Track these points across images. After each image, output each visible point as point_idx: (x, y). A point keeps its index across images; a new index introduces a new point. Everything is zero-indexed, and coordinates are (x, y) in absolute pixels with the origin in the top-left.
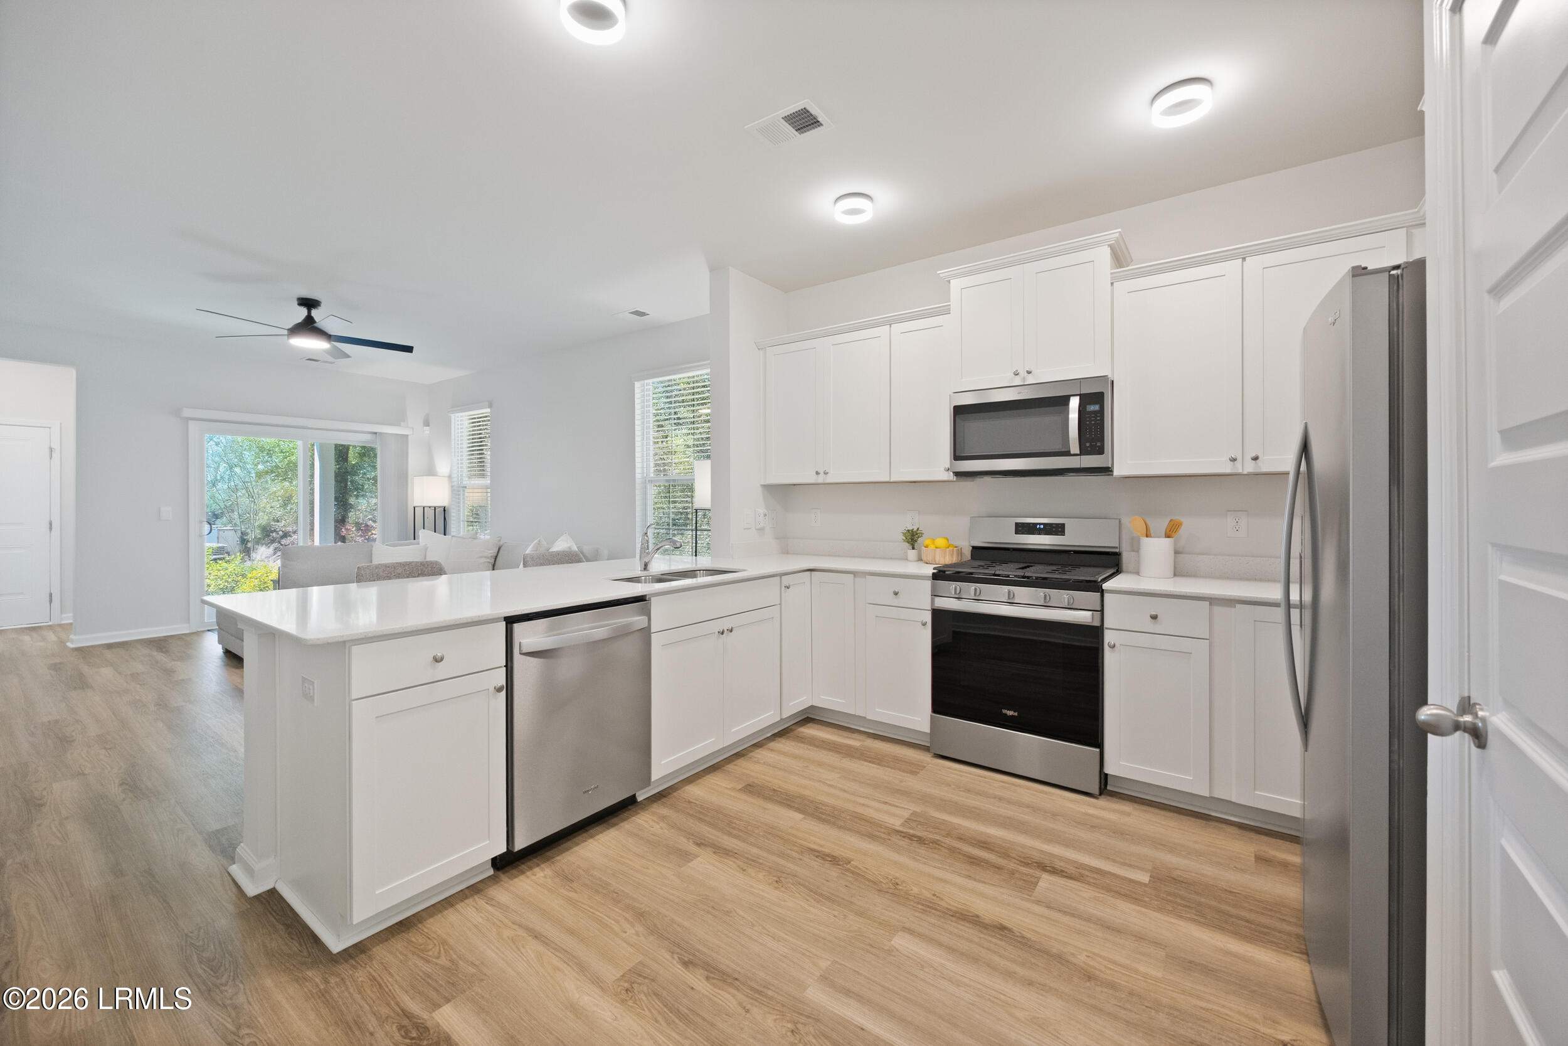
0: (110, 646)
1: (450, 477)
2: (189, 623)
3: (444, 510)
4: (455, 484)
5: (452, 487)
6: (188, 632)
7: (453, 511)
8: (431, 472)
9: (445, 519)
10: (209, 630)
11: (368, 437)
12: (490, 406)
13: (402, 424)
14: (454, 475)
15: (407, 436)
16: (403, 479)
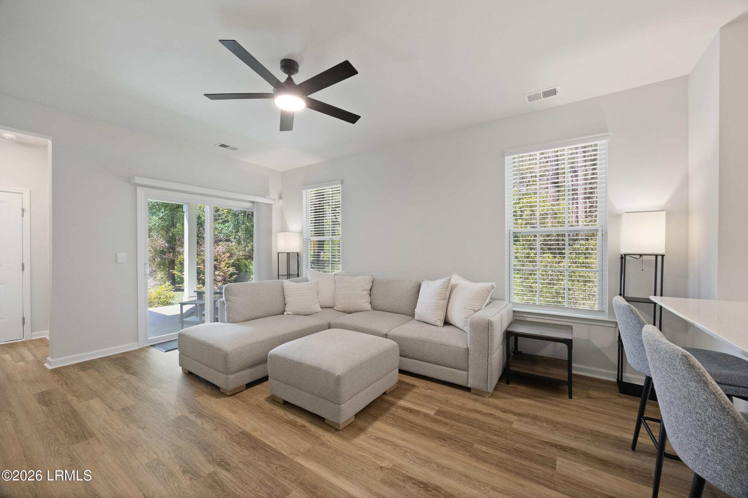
0: (84, 366)
1: (301, 233)
2: (138, 341)
3: (298, 255)
4: (305, 237)
5: (303, 239)
6: (137, 348)
7: (304, 255)
8: (284, 229)
9: (298, 261)
10: (152, 346)
11: (249, 205)
12: (342, 183)
13: (267, 197)
14: (304, 231)
15: (271, 205)
16: (269, 233)
